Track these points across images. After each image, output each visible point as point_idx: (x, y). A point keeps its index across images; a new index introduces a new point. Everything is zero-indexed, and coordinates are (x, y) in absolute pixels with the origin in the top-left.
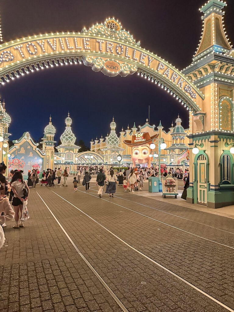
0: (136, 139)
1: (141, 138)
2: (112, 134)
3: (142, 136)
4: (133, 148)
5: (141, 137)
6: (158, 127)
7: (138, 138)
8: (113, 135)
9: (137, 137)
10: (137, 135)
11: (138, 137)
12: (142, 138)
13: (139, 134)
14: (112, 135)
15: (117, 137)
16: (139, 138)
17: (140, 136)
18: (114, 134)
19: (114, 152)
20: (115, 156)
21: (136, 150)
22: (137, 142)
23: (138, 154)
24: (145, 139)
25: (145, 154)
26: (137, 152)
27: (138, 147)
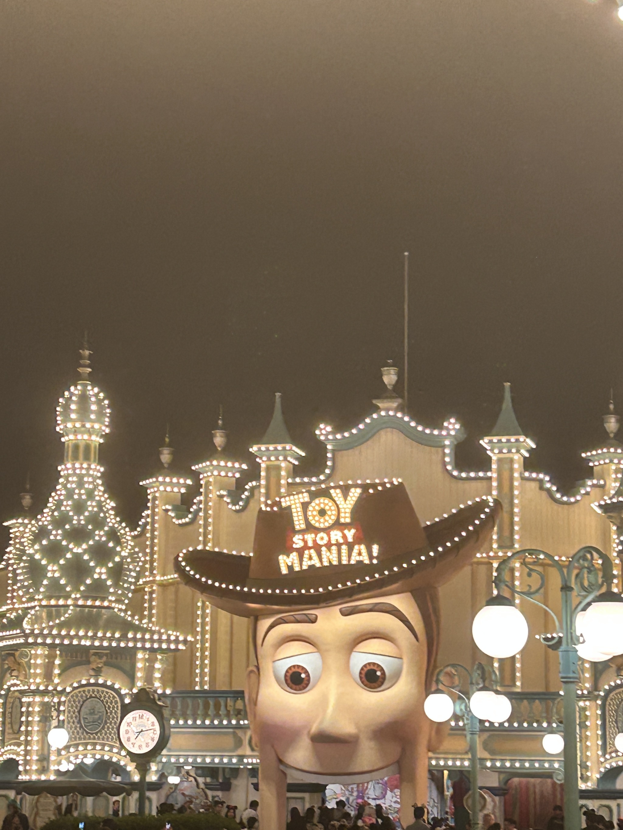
0: (298, 541)
1: (336, 536)
2: (70, 494)
3: (346, 519)
4: (265, 624)
5: (338, 525)
6: (484, 442)
7: (310, 537)
8: (79, 507)
9: (299, 524)
10: (305, 506)
11: (310, 528)
12: (350, 534)
13: (321, 502)
14: (67, 506)
15: (112, 520)
16: (322, 539)
17: (329, 520)
18: (90, 495)
19: (88, 662)
20: (91, 697)
21: (295, 647)
22: (302, 571)
23: (307, 685)
24: (375, 549)
25: (380, 686)
26: (299, 666)
27: (313, 621)
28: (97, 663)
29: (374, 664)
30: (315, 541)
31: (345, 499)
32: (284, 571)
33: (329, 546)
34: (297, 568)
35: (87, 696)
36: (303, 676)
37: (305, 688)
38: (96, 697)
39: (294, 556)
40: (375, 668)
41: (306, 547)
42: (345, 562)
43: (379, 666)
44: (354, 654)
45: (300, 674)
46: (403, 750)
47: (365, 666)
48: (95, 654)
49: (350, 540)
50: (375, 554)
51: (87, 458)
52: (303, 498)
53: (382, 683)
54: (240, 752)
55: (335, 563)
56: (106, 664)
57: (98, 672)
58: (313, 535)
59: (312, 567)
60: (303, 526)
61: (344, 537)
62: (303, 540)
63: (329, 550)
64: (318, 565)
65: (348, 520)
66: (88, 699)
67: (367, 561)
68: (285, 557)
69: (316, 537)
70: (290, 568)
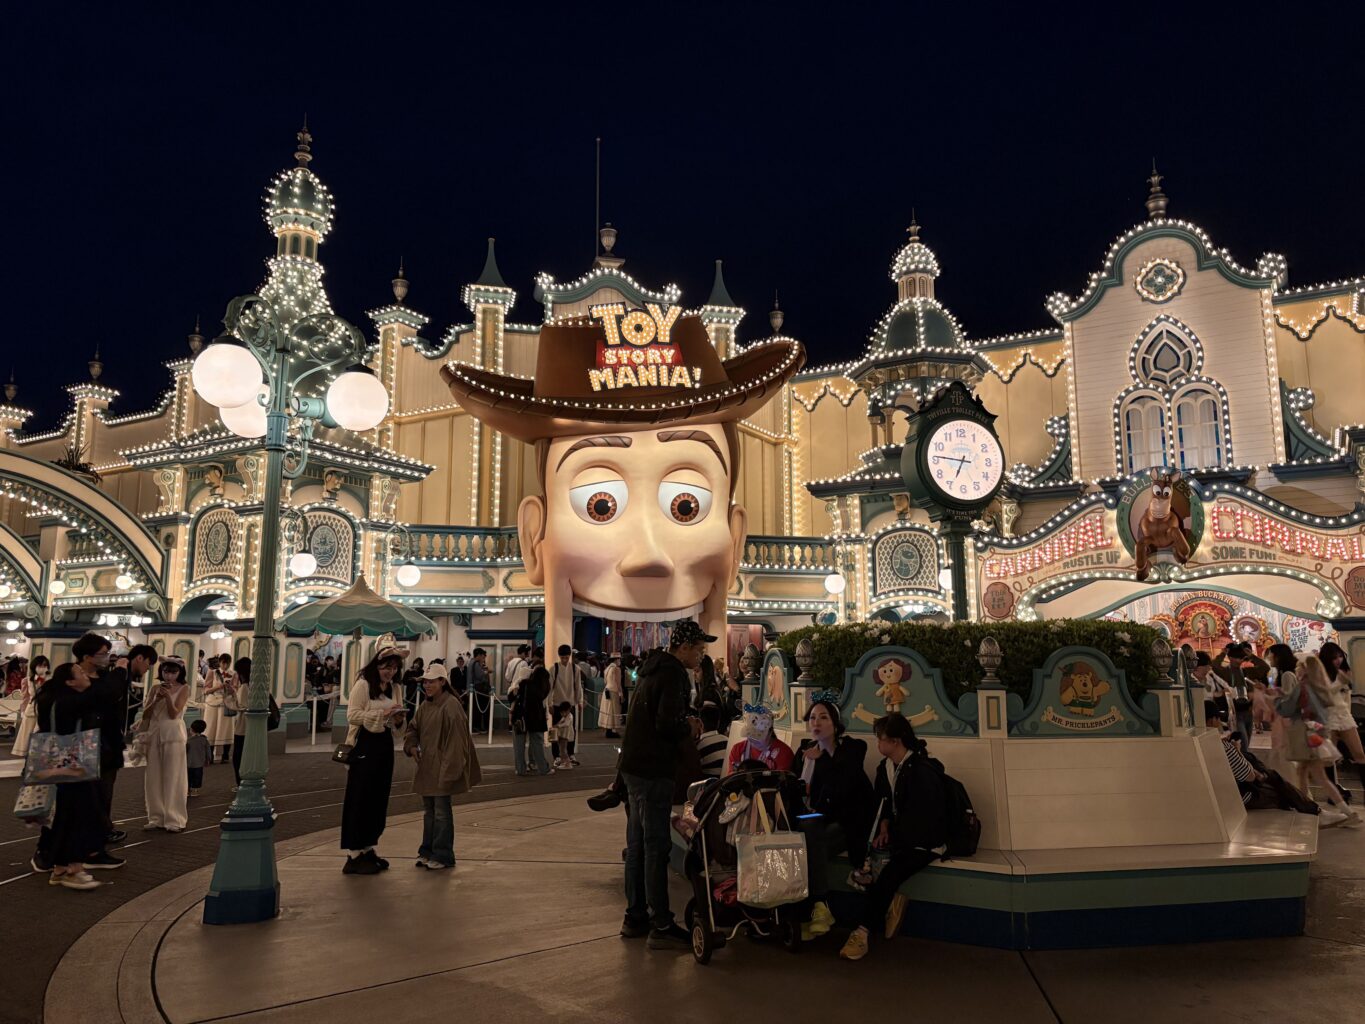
0: (610, 356)
1: (653, 355)
3: (665, 337)
5: (655, 343)
7: (624, 354)
8: (306, 304)
9: (613, 338)
10: (619, 319)
11: (624, 343)
12: (669, 354)
13: (638, 317)
14: (291, 301)
16: (638, 356)
17: (646, 337)
19: (321, 482)
20: (322, 524)
21: (599, 474)
22: (616, 390)
23: (612, 515)
24: (698, 372)
25: (691, 519)
26: (605, 494)
27: (627, 445)
28: (333, 483)
29: (689, 495)
30: (629, 359)
31: (665, 317)
32: (597, 387)
33: (646, 365)
34: (611, 385)
35: (317, 522)
36: (610, 504)
37: (609, 518)
38: (327, 524)
39: (608, 372)
40: (690, 499)
41: (619, 364)
42: (665, 383)
43: (693, 497)
44: (663, 484)
45: (607, 502)
46: (714, 586)
47: (679, 496)
48: (331, 473)
49: (669, 361)
50: (698, 378)
51: (309, 254)
52: (618, 309)
53: (695, 516)
54: (491, 592)
55: (654, 383)
56: (343, 487)
57: (333, 495)
58: (628, 352)
59: (628, 386)
60: (617, 341)
61: (662, 356)
62: (617, 355)
63: (647, 368)
64: (635, 384)
65: (667, 339)
66: (318, 526)
67: (688, 385)
68: (598, 372)
69: (631, 353)
70: (604, 385)
